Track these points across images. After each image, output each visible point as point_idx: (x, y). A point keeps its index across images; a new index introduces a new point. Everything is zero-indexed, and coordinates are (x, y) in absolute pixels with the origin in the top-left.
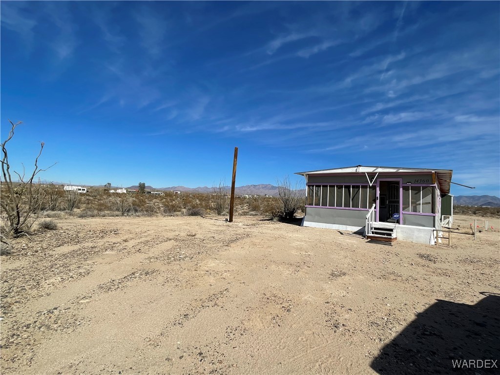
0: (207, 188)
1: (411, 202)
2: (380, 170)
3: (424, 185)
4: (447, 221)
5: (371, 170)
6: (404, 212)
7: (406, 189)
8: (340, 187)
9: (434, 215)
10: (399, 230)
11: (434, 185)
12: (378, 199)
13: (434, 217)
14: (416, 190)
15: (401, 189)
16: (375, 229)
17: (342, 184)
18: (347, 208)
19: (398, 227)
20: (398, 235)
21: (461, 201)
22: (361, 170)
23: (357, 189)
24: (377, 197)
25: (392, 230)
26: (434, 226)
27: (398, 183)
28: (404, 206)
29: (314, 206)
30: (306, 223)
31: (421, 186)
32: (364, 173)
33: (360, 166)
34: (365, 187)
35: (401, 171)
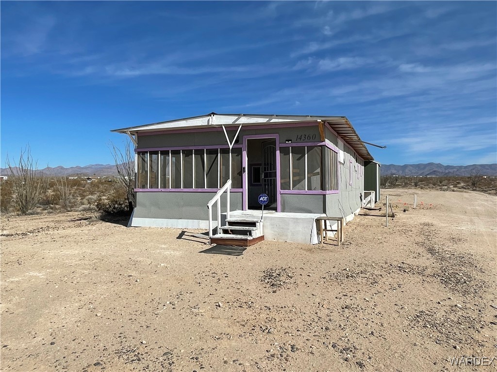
0: (62, 168)
1: (293, 173)
2: (244, 120)
3: (310, 144)
4: (368, 199)
5: (229, 120)
6: (282, 191)
7: (285, 151)
8: (188, 153)
9: (324, 192)
10: (268, 224)
11: (323, 143)
12: (244, 172)
13: (324, 196)
14: (299, 152)
15: (278, 153)
16: (231, 224)
17: (190, 148)
18: (200, 190)
19: (266, 218)
20: (266, 231)
21: (407, 171)
22: (216, 120)
23: (214, 156)
24: (244, 168)
25: (253, 224)
26: (325, 212)
27: (273, 142)
28: (283, 181)
29: (149, 189)
30: (135, 221)
31: (306, 145)
32: (220, 126)
33: (214, 114)
34: (225, 151)
35: (274, 120)
